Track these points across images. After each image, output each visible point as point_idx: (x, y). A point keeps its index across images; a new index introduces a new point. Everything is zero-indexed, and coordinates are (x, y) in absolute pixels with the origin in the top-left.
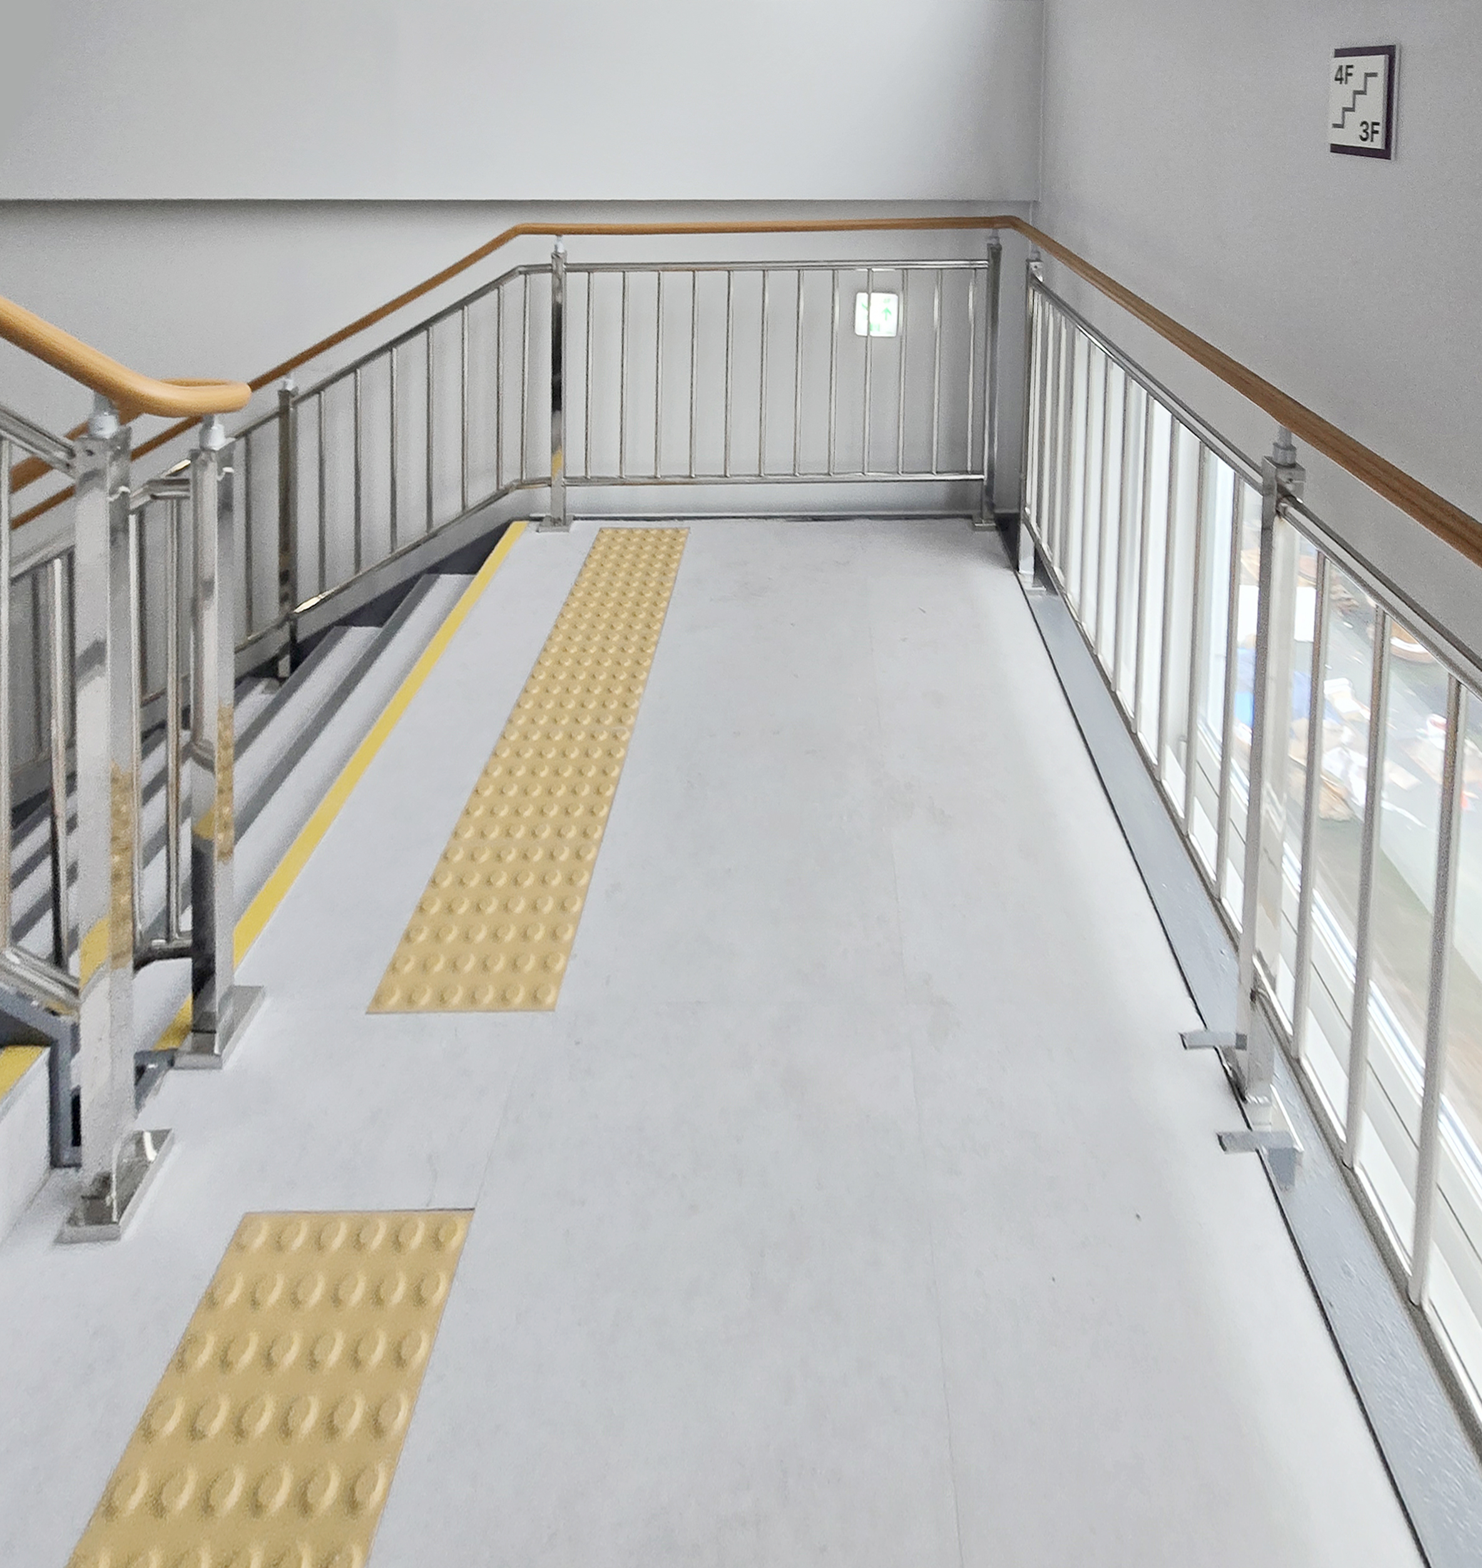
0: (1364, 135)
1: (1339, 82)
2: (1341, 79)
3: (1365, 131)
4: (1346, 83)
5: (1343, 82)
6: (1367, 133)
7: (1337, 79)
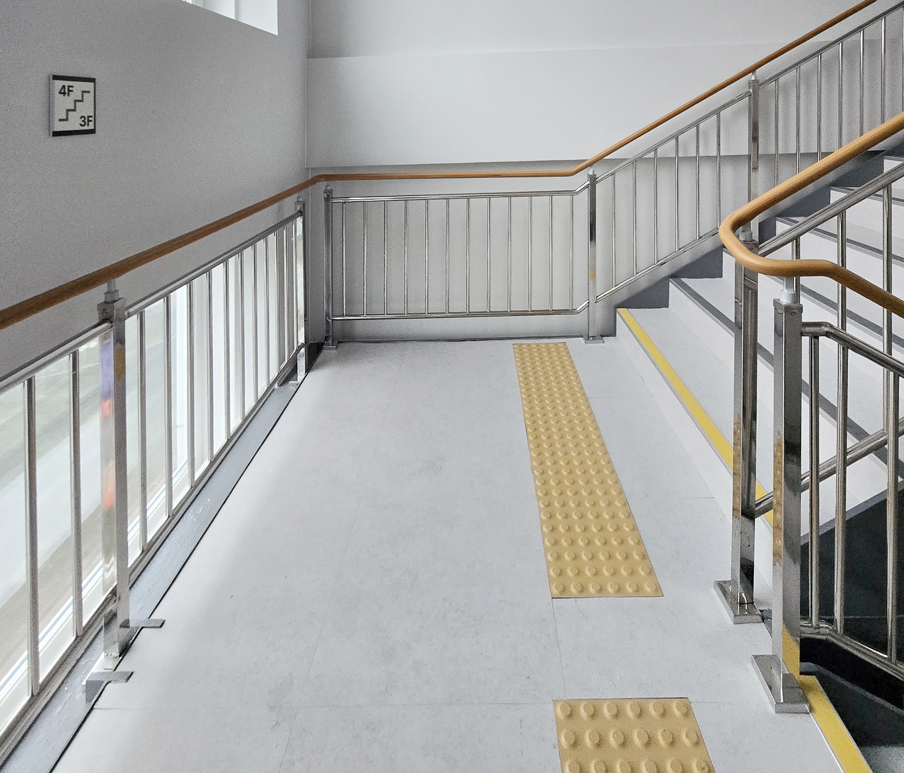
0: (83, 123)
1: (62, 95)
2: (64, 94)
3: (83, 121)
4: (69, 95)
5: (66, 95)
6: (85, 122)
7: (60, 93)
